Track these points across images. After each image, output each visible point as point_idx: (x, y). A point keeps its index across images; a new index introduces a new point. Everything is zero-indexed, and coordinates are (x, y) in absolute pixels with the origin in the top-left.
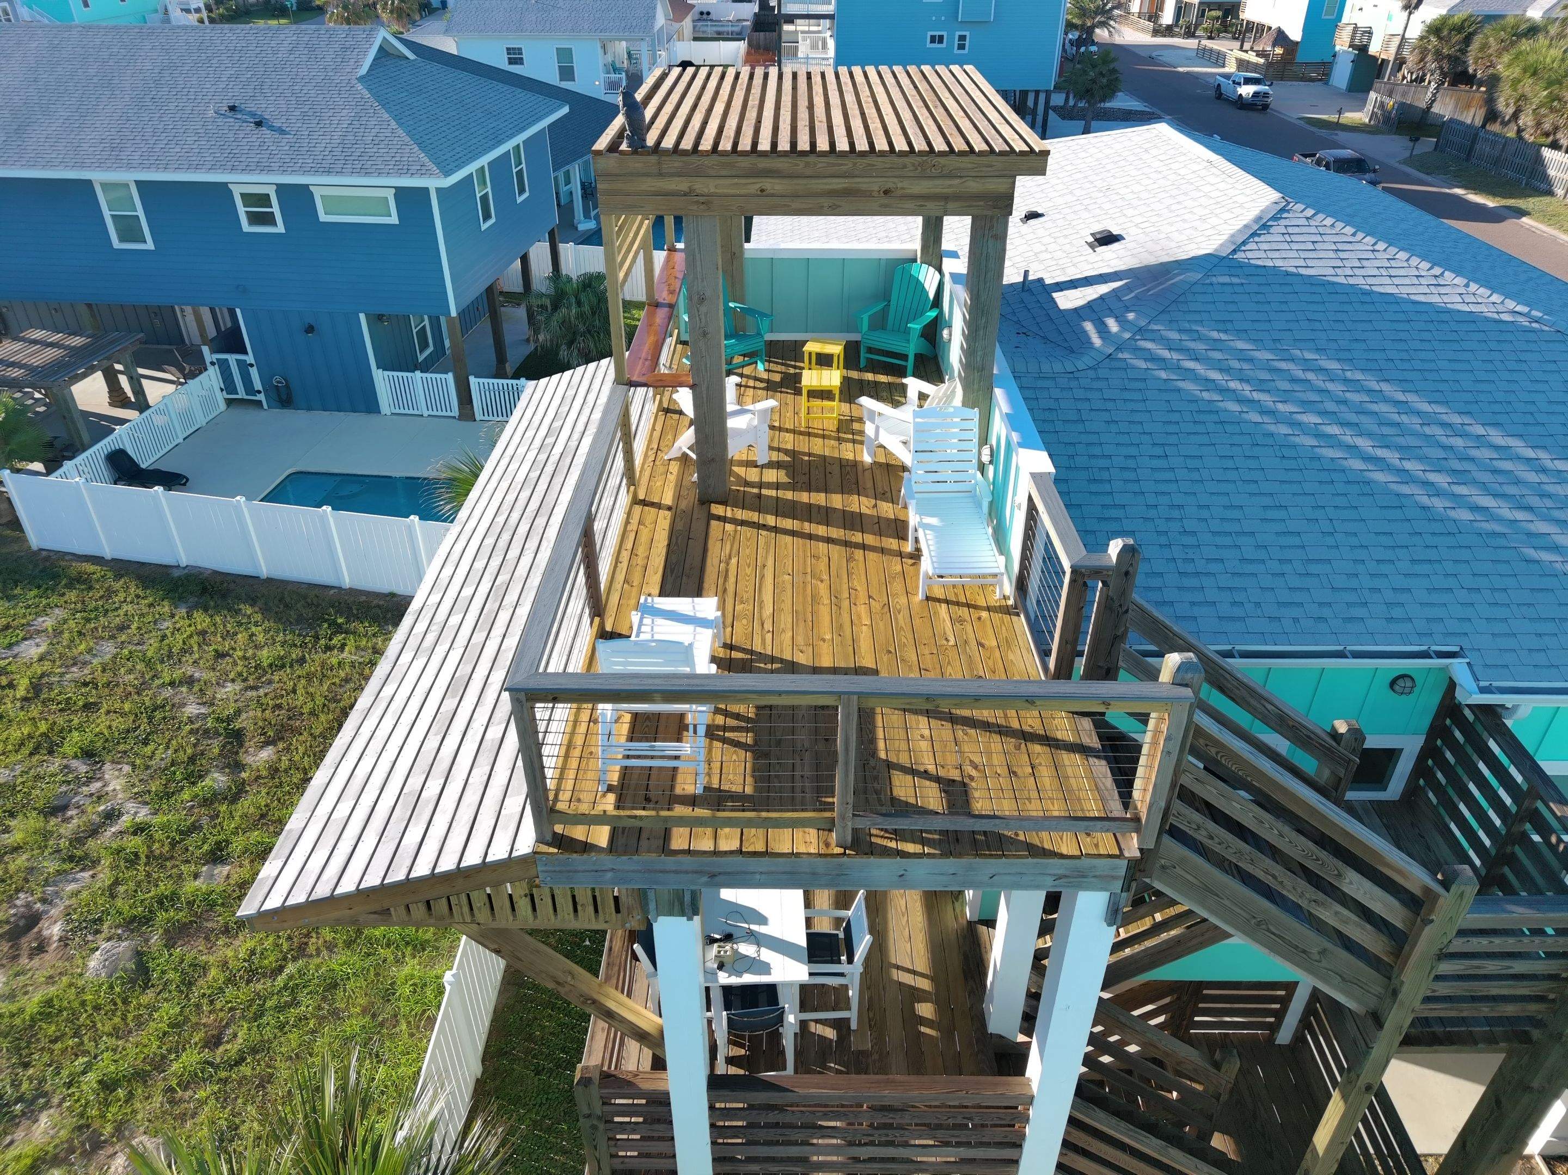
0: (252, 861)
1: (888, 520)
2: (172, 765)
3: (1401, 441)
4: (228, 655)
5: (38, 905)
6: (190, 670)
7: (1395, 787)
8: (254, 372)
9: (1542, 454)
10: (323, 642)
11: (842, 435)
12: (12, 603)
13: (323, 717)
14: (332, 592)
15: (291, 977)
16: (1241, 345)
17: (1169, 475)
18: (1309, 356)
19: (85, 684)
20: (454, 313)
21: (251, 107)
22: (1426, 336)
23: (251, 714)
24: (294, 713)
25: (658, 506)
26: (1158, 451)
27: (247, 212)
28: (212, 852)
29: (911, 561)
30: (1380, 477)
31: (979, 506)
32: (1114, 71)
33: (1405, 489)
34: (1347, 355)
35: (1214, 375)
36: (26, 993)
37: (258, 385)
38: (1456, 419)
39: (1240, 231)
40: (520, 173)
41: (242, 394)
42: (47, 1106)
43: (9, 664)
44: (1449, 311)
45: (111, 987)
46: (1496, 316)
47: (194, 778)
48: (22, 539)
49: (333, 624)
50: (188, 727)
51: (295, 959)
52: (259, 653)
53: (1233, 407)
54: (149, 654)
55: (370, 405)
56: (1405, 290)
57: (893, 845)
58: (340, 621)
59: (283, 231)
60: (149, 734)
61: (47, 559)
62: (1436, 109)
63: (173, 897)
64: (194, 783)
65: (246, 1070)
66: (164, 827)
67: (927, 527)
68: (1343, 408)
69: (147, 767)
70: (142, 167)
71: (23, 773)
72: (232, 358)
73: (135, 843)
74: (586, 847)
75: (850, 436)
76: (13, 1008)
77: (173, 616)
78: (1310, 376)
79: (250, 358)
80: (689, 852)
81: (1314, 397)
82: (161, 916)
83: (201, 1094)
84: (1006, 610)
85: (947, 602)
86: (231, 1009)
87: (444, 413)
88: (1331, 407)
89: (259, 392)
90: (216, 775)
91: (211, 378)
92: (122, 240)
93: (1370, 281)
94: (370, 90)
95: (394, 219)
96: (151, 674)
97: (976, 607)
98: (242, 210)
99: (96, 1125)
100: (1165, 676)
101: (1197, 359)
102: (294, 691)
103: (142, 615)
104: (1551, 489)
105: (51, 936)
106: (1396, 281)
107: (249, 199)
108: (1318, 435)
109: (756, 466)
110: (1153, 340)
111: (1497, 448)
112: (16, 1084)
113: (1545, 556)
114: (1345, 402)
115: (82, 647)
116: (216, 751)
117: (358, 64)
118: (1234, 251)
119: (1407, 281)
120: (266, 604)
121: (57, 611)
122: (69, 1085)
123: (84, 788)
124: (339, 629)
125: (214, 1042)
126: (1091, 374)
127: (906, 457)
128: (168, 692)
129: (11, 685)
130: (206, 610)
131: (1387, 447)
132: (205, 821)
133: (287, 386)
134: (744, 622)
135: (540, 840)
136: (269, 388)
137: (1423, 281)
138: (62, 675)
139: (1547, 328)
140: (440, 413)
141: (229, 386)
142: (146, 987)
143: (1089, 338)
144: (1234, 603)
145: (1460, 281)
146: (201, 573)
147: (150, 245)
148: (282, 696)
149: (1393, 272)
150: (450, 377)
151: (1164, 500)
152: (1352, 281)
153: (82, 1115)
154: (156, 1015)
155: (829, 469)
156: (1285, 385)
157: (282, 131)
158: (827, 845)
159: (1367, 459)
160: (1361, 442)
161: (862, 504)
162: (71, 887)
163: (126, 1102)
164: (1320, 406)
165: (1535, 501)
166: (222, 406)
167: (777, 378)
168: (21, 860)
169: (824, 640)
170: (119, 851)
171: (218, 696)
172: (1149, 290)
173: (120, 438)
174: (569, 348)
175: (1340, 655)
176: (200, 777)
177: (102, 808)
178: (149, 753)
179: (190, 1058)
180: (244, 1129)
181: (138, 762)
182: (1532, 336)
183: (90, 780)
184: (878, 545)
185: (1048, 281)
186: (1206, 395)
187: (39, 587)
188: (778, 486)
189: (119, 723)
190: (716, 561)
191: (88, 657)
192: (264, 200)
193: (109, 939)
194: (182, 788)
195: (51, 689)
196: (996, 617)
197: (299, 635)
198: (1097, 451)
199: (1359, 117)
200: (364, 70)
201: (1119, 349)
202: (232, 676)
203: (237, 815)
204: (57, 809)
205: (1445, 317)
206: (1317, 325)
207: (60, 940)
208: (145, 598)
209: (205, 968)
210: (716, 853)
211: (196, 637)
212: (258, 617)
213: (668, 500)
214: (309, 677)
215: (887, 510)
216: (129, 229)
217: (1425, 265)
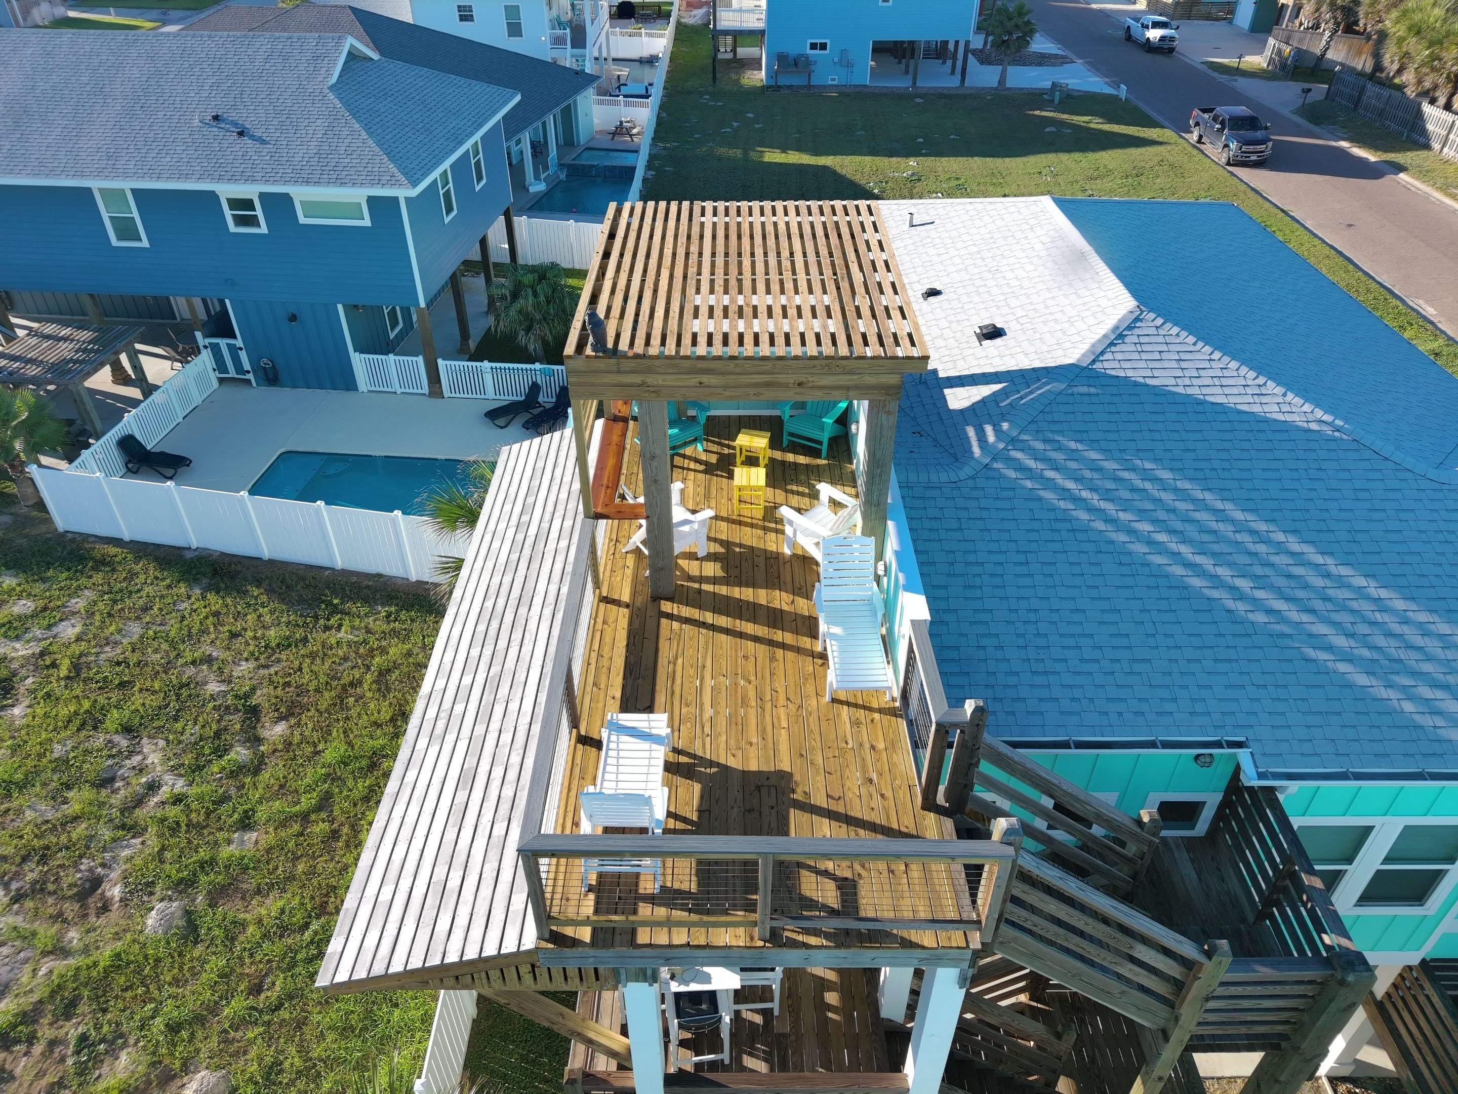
0: (276, 829)
1: (804, 617)
2: (201, 740)
3: (1216, 548)
4: (240, 635)
5: (99, 870)
6: (209, 650)
7: (1202, 827)
8: (243, 355)
9: (1329, 561)
10: (322, 622)
11: (767, 524)
12: (47, 585)
13: (327, 695)
14: (327, 573)
15: (316, 933)
16: (1093, 455)
17: (1028, 581)
18: (1148, 465)
19: (118, 664)
20: (423, 304)
21: (233, 116)
22: (1246, 445)
23: (265, 691)
24: (301, 690)
25: (617, 603)
26: (1021, 557)
27: (233, 215)
28: (241, 821)
29: (820, 661)
30: (1196, 582)
31: (876, 615)
32: (1028, 23)
33: (1215, 594)
34: (1179, 465)
35: (1070, 485)
36: (98, 948)
37: (247, 366)
38: (1263, 527)
39: (1099, 341)
40: (478, 163)
41: (232, 374)
42: (125, 1045)
43: (51, 644)
44: (1267, 421)
45: (168, 943)
46: (1305, 425)
47: (221, 752)
48: (49, 520)
49: (329, 604)
50: (211, 705)
51: (318, 917)
52: (267, 633)
53: (1084, 516)
54: (172, 634)
55: (348, 382)
56: (1233, 400)
57: (800, 938)
58: (335, 601)
59: (266, 232)
60: (178, 711)
61: (73, 541)
62: (1330, 55)
63: (212, 862)
64: (220, 757)
65: (284, 1014)
66: (200, 798)
67: (833, 636)
68: (1172, 516)
69: (180, 742)
70: (136, 176)
71: (74, 748)
72: (223, 342)
73: (173, 812)
74: (575, 943)
75: (773, 525)
76: (88, 962)
77: (189, 597)
78: (1148, 485)
79: (239, 343)
80: (650, 945)
81: (1149, 506)
82: (203, 879)
83: (250, 1035)
84: (892, 712)
85: (848, 704)
86: (269, 961)
87: (415, 391)
88: (1162, 515)
89: (248, 372)
90: (239, 749)
91: (205, 359)
92: (119, 238)
93: (1205, 391)
94: (341, 99)
95: (367, 222)
96: (175, 653)
97: (870, 709)
98: (228, 213)
99: (167, 1061)
100: (996, 836)
101: (1057, 469)
102: (300, 669)
103: (162, 597)
104: (1331, 593)
105: (113, 897)
106: (1227, 391)
107: (235, 204)
108: (1151, 543)
109: (697, 559)
110: (1022, 450)
111: (1293, 554)
112: (98, 1027)
113: (1322, 656)
114: (1173, 510)
115: (112, 628)
116: (238, 726)
117: (329, 74)
118: (1094, 361)
119: (1235, 391)
120: (270, 585)
121: (86, 592)
122: (142, 1028)
123: (127, 762)
124: (335, 610)
125: (256, 990)
126: (971, 483)
127: (817, 555)
128: (191, 671)
129: (54, 665)
130: (218, 593)
131: (1205, 554)
132: (233, 792)
133: (274, 367)
134: (689, 725)
135: (540, 938)
136: (256, 369)
137: (1249, 391)
138: (97, 654)
139: (1345, 437)
140: (411, 391)
141: (220, 366)
142: (196, 943)
143: (971, 447)
144: (1073, 699)
145: (1279, 390)
146: (211, 555)
147: (145, 243)
148: (290, 674)
149: (1225, 382)
150: (420, 359)
151: (1023, 604)
152: (1189, 391)
153: (154, 1053)
154: (207, 967)
155: (756, 559)
156: (1126, 494)
157: (263, 142)
158: (752, 938)
159: (1187, 565)
160: (1184, 549)
161: (781, 600)
162: (126, 853)
163: (190, 1041)
164: (1154, 514)
165: (1318, 605)
166: (215, 384)
167: (713, 459)
168: (81, 829)
169: (751, 744)
170: (163, 820)
171: (234, 673)
172: (1022, 398)
173: (129, 423)
174: (527, 334)
175: (1152, 745)
176: (226, 750)
177: (144, 780)
178: (180, 729)
179: (237, 1005)
180: (286, 1065)
181: (171, 737)
182: (1333, 445)
183: (131, 753)
184: (794, 644)
185: (942, 375)
186: (1062, 504)
187: (69, 570)
188: (714, 580)
189: (153, 701)
190: (666, 661)
191: (118, 637)
192: (247, 204)
193: (162, 900)
194: (210, 761)
195: (90, 669)
196: (886, 718)
197: (301, 616)
198: (971, 558)
199: (1257, 61)
200: (334, 79)
201: (994, 459)
202: (245, 655)
203: (260, 786)
204: (106, 782)
205: (1263, 426)
206: (1157, 436)
207: (121, 901)
208: (163, 579)
209: (244, 925)
210: (670, 946)
211: (211, 618)
212: (264, 598)
213: (626, 598)
214: (313, 656)
215: (802, 606)
216: (126, 229)
217: (1252, 374)
